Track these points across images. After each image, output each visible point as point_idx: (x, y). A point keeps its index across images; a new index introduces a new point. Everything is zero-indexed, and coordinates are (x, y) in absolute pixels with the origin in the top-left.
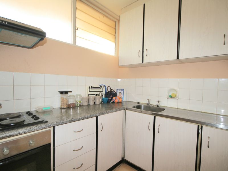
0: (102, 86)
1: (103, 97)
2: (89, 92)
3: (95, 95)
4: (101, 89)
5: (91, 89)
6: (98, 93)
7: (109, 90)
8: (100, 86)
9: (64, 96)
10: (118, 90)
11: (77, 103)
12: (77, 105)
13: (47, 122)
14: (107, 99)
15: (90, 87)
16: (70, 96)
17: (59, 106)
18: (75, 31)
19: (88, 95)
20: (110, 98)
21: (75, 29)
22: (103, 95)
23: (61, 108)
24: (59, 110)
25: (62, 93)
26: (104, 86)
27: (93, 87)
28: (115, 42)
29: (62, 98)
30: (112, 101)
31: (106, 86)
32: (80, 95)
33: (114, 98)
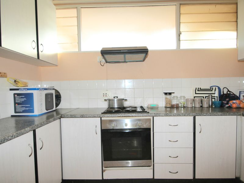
0: (214, 88)
1: (216, 100)
2: (196, 93)
3: (203, 97)
4: (212, 91)
5: (198, 91)
6: (207, 95)
7: (225, 93)
8: (211, 87)
9: (168, 96)
10: (242, 92)
11: (181, 104)
12: (181, 106)
13: (149, 112)
14: (221, 102)
15: (196, 88)
16: (174, 97)
17: (164, 106)
18: (179, 36)
19: (194, 97)
20: (225, 102)
21: (179, 34)
22: (216, 98)
23: (166, 107)
24: (164, 109)
25: (166, 94)
26: (217, 88)
27: (200, 89)
28: (237, 30)
29: (166, 98)
30: (227, 106)
31: (220, 88)
32: (184, 97)
33: (231, 102)
